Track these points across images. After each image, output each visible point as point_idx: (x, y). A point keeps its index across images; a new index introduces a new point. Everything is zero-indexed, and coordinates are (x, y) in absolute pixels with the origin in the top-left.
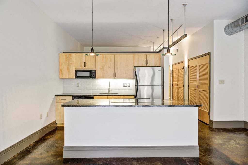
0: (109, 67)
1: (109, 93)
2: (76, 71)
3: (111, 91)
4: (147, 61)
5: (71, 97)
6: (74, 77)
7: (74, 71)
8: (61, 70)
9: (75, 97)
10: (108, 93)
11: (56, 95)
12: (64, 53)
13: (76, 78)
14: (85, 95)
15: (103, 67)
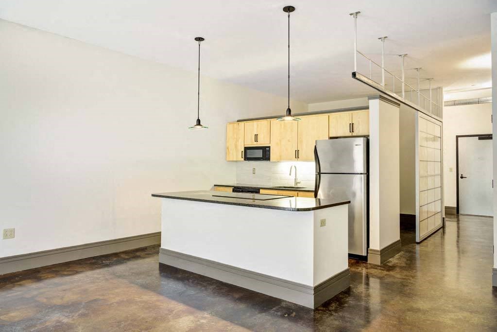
0: (289, 141)
1: (296, 186)
2: (246, 149)
3: (299, 183)
4: (352, 126)
5: (231, 189)
6: (243, 159)
7: (243, 150)
8: (228, 148)
9: (236, 189)
10: (294, 186)
11: (215, 185)
12: (239, 121)
13: (245, 160)
14: (248, 188)
15: (280, 141)
